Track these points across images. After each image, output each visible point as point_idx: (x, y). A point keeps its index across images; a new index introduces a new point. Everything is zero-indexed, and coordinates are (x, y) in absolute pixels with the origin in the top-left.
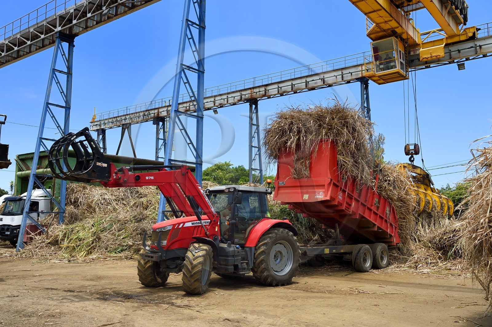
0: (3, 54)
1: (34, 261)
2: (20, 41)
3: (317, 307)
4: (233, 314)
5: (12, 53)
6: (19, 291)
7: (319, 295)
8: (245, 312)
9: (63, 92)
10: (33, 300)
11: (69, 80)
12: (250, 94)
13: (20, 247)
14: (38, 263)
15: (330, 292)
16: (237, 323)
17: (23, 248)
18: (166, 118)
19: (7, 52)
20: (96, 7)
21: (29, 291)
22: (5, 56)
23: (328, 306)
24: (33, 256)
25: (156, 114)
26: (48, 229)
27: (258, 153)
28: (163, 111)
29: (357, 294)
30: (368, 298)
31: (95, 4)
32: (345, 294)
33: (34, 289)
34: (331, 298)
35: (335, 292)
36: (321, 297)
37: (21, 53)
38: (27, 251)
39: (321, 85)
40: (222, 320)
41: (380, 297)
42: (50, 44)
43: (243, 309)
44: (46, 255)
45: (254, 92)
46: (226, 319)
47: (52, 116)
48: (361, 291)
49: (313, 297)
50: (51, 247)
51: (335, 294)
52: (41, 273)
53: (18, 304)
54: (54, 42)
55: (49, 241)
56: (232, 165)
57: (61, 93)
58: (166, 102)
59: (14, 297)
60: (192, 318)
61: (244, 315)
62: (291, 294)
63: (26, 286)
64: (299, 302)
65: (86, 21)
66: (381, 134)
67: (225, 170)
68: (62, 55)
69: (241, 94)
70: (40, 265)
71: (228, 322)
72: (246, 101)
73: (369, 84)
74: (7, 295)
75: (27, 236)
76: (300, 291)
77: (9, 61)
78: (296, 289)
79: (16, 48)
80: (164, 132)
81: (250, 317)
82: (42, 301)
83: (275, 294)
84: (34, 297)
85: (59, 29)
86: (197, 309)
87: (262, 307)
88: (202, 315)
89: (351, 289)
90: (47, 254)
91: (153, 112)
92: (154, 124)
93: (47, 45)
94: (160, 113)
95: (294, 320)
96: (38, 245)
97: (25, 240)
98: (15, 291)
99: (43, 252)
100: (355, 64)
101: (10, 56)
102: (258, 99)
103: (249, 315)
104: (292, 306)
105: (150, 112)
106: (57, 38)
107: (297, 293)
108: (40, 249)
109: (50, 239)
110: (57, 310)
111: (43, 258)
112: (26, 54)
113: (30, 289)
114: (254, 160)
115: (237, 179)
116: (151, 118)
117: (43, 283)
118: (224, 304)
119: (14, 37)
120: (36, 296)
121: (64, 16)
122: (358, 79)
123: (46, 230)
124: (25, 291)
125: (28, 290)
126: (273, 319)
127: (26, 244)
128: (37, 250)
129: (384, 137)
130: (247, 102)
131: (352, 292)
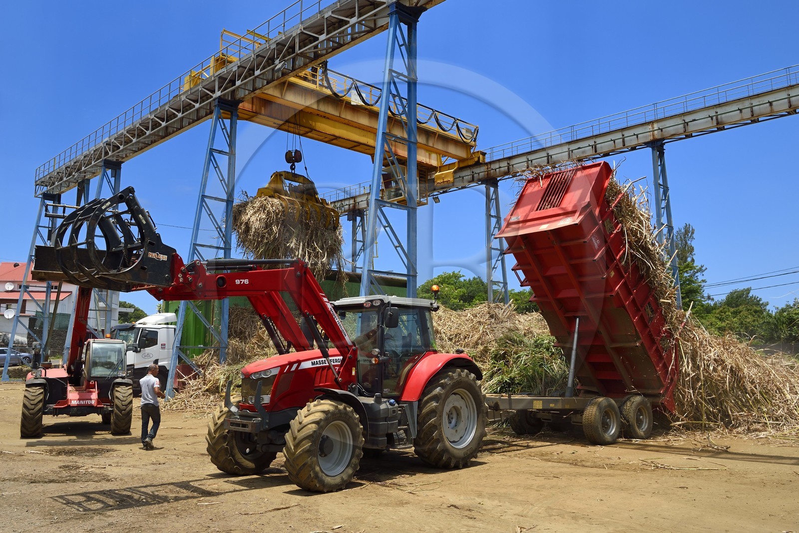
0: (148, 133)
1: (186, 415)
2: (169, 114)
3: (590, 489)
4: (462, 497)
5: (158, 131)
6: (166, 456)
7: (594, 470)
8: (480, 495)
9: (224, 180)
10: (184, 469)
11: (231, 163)
12: (487, 172)
13: (169, 395)
14: (193, 418)
15: (611, 466)
16: (468, 512)
17: (173, 396)
18: (366, 210)
19: (153, 129)
20: (267, 61)
21: (180, 457)
22: (150, 135)
23: (607, 488)
24: (186, 407)
25: (351, 205)
26: (206, 371)
27: (500, 258)
28: (362, 201)
29: (654, 470)
30: (670, 476)
31: (265, 58)
32: (635, 470)
33: (186, 454)
34: (612, 476)
35: (619, 467)
36: (597, 475)
37: (170, 130)
38: (179, 401)
39: (591, 155)
40: (445, 506)
41: (690, 475)
42: (207, 115)
43: (478, 491)
44: (203, 408)
45: (492, 169)
46: (452, 505)
47: (209, 213)
48: (660, 465)
49: (585, 475)
50: (210, 396)
51: (619, 469)
52: (195, 432)
53: (164, 474)
54: (211, 112)
55: (207, 388)
56: (463, 276)
57: (221, 181)
58: (366, 188)
59: (160, 464)
60: (402, 503)
61: (479, 500)
62: (550, 469)
63: (175, 449)
64: (562, 482)
65: (254, 80)
66: (688, 224)
67: (452, 284)
68: (223, 129)
69: (473, 172)
70: (195, 421)
71: (455, 509)
72: (480, 183)
73: (664, 151)
74: (151, 462)
75: (178, 380)
76: (565, 464)
77: (155, 141)
78: (559, 462)
79: (164, 124)
80: (364, 231)
81: (488, 504)
82: (195, 472)
83: (527, 469)
84: (185, 466)
85: (218, 94)
86: (410, 489)
87: (506, 488)
88: (417, 498)
89: (645, 463)
90: (204, 406)
91: (347, 202)
92: (349, 220)
93: (202, 117)
94: (357, 204)
95: (554, 509)
96: (192, 393)
97: (176, 386)
98: (161, 457)
99: (200, 403)
100: (643, 121)
101: (156, 135)
102: (498, 179)
103: (486, 500)
104: (552, 487)
105: (343, 203)
106: (215, 106)
107: (560, 467)
108: (195, 398)
109: (208, 385)
110: (214, 486)
111: (199, 410)
112: (177, 131)
113: (181, 454)
114: (494, 268)
115: (471, 296)
116: (345, 211)
117: (197, 447)
118: (449, 482)
119: (163, 108)
120: (188, 465)
121: (225, 76)
122: (647, 144)
123: (203, 371)
124: (173, 457)
125: (178, 455)
126: (522, 507)
127: (177, 391)
128: (192, 399)
129: (693, 229)
130: (482, 184)
131: (646, 467)
